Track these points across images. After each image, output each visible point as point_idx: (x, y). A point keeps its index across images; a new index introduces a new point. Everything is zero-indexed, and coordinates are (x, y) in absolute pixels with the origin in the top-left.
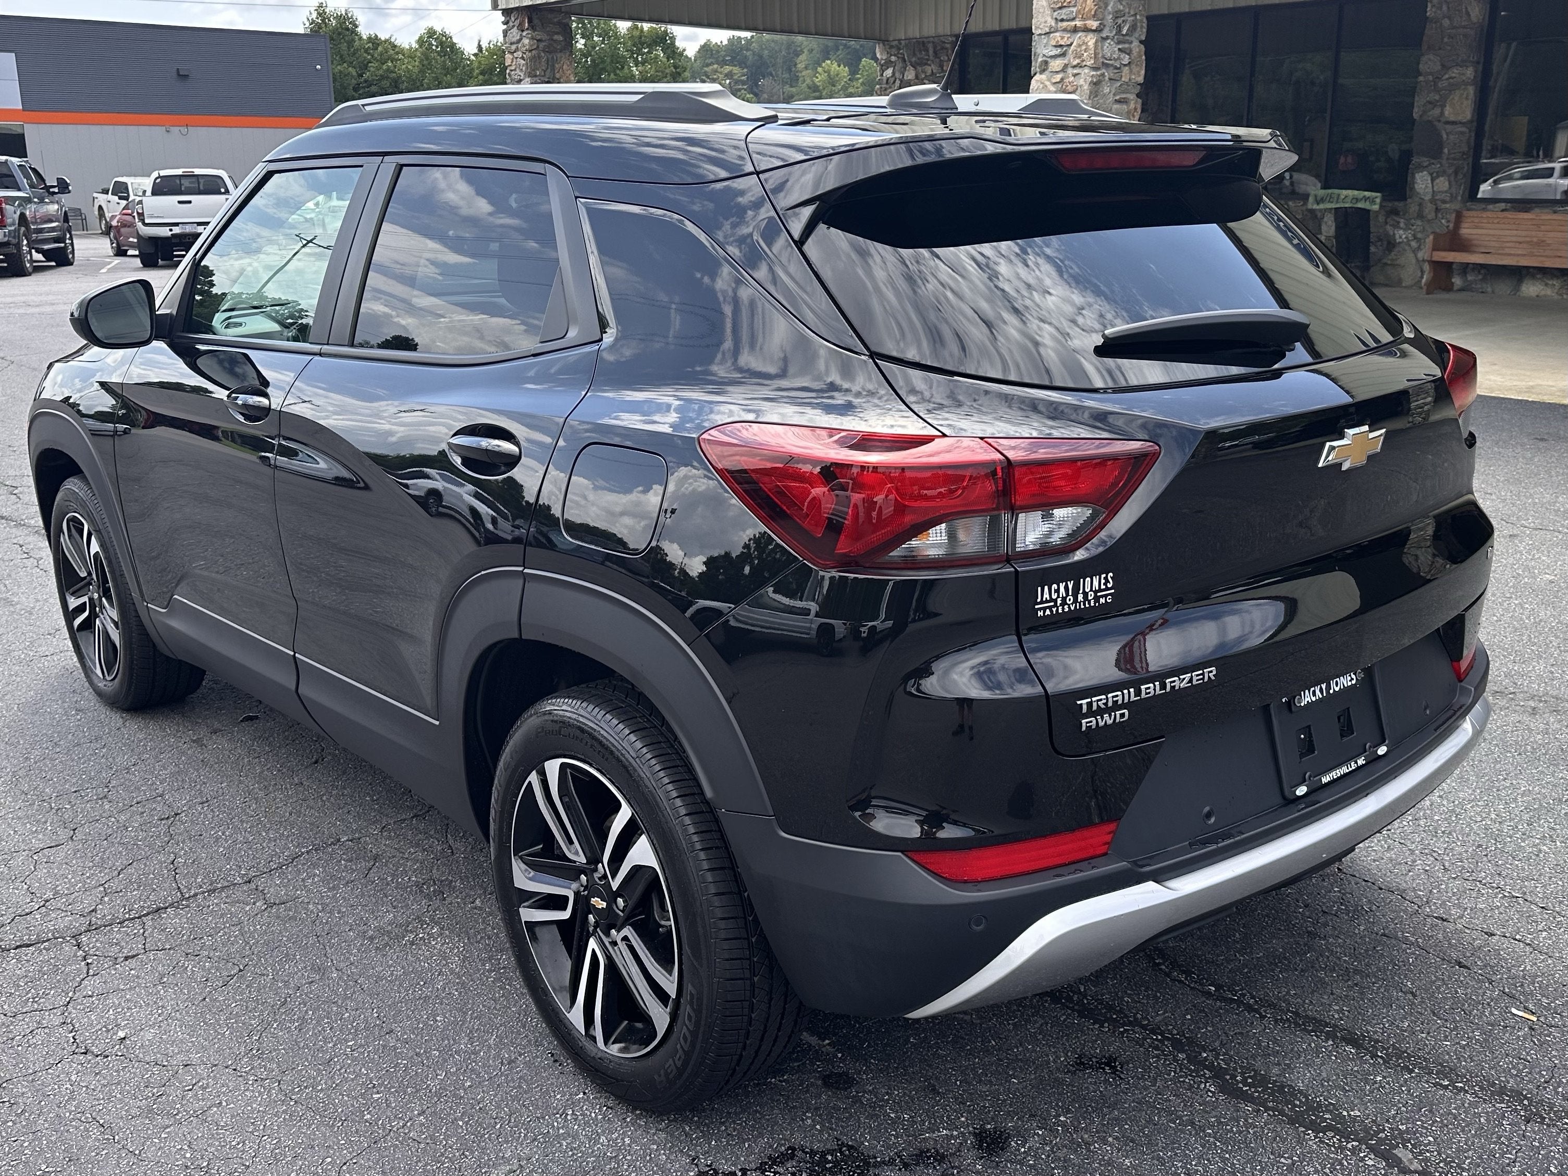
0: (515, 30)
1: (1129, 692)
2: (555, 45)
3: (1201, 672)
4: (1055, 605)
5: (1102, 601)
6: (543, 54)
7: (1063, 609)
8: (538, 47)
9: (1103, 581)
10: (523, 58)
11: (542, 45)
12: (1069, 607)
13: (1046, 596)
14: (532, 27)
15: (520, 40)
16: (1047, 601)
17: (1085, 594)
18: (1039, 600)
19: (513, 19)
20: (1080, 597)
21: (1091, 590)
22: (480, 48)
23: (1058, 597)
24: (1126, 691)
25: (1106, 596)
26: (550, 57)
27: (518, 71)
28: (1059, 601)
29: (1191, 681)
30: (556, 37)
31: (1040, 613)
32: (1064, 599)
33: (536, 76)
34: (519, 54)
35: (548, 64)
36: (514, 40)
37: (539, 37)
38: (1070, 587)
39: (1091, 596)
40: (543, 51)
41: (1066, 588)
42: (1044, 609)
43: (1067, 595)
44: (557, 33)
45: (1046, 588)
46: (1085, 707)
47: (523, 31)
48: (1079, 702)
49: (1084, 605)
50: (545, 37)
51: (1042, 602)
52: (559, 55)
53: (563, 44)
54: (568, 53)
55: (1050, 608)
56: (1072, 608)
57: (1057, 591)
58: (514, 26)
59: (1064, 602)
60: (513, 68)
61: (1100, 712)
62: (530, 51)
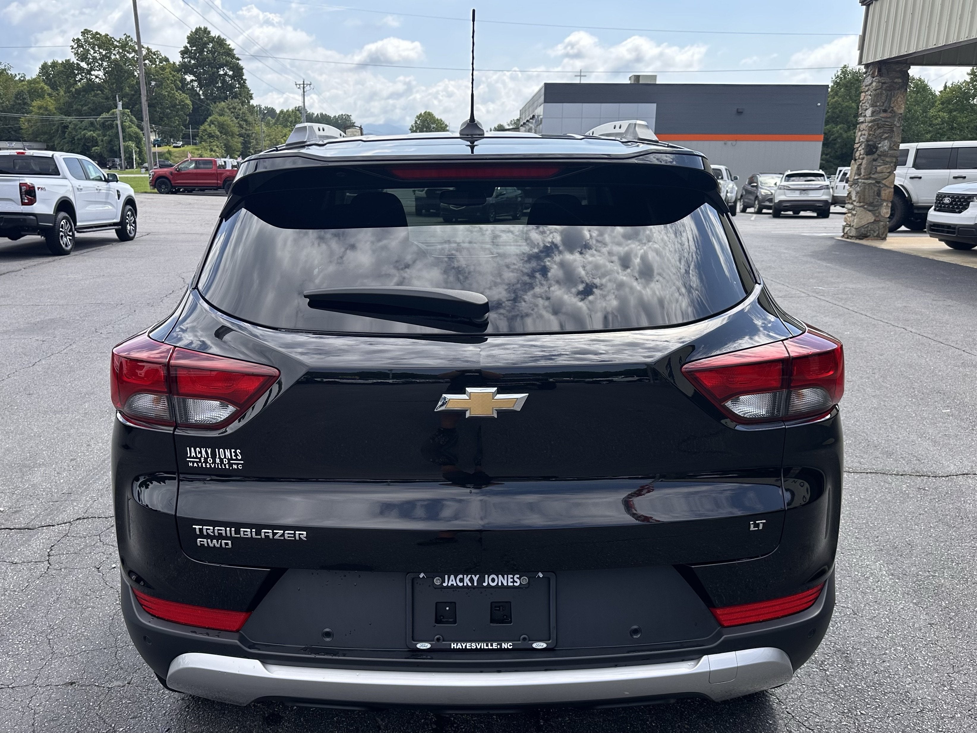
0: (869, 77)
1: (230, 530)
2: (895, 85)
3: (293, 532)
4: (200, 461)
5: (235, 467)
6: (884, 92)
7: (206, 465)
8: (882, 87)
9: (233, 454)
10: (870, 95)
11: (884, 86)
12: (210, 465)
13: (193, 454)
14: (880, 74)
15: (872, 83)
16: (193, 458)
17: (221, 460)
18: (189, 455)
19: (869, 70)
20: (218, 461)
21: (225, 457)
22: (945, 87)
23: (202, 456)
24: (228, 529)
25: (238, 464)
26: (890, 93)
27: (866, 104)
28: (203, 460)
29: (283, 535)
30: (896, 80)
31: (190, 464)
32: (206, 459)
33: (876, 106)
34: (869, 92)
35: (886, 98)
36: (868, 83)
37: (883, 81)
38: (209, 452)
39: (226, 461)
40: (885, 90)
41: (206, 452)
42: (193, 462)
43: (208, 457)
44: (898, 78)
45: (192, 449)
46: (198, 531)
47: (873, 77)
48: (194, 526)
49: (221, 466)
50: (888, 80)
51: (190, 457)
52: (896, 92)
53: (901, 84)
54: (903, 90)
55: (197, 462)
56: (213, 466)
57: (200, 452)
58: (869, 75)
59: (206, 462)
60: (864, 102)
61: (208, 536)
62: (876, 90)
